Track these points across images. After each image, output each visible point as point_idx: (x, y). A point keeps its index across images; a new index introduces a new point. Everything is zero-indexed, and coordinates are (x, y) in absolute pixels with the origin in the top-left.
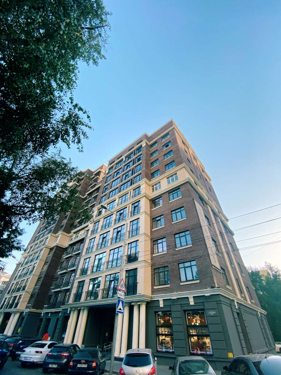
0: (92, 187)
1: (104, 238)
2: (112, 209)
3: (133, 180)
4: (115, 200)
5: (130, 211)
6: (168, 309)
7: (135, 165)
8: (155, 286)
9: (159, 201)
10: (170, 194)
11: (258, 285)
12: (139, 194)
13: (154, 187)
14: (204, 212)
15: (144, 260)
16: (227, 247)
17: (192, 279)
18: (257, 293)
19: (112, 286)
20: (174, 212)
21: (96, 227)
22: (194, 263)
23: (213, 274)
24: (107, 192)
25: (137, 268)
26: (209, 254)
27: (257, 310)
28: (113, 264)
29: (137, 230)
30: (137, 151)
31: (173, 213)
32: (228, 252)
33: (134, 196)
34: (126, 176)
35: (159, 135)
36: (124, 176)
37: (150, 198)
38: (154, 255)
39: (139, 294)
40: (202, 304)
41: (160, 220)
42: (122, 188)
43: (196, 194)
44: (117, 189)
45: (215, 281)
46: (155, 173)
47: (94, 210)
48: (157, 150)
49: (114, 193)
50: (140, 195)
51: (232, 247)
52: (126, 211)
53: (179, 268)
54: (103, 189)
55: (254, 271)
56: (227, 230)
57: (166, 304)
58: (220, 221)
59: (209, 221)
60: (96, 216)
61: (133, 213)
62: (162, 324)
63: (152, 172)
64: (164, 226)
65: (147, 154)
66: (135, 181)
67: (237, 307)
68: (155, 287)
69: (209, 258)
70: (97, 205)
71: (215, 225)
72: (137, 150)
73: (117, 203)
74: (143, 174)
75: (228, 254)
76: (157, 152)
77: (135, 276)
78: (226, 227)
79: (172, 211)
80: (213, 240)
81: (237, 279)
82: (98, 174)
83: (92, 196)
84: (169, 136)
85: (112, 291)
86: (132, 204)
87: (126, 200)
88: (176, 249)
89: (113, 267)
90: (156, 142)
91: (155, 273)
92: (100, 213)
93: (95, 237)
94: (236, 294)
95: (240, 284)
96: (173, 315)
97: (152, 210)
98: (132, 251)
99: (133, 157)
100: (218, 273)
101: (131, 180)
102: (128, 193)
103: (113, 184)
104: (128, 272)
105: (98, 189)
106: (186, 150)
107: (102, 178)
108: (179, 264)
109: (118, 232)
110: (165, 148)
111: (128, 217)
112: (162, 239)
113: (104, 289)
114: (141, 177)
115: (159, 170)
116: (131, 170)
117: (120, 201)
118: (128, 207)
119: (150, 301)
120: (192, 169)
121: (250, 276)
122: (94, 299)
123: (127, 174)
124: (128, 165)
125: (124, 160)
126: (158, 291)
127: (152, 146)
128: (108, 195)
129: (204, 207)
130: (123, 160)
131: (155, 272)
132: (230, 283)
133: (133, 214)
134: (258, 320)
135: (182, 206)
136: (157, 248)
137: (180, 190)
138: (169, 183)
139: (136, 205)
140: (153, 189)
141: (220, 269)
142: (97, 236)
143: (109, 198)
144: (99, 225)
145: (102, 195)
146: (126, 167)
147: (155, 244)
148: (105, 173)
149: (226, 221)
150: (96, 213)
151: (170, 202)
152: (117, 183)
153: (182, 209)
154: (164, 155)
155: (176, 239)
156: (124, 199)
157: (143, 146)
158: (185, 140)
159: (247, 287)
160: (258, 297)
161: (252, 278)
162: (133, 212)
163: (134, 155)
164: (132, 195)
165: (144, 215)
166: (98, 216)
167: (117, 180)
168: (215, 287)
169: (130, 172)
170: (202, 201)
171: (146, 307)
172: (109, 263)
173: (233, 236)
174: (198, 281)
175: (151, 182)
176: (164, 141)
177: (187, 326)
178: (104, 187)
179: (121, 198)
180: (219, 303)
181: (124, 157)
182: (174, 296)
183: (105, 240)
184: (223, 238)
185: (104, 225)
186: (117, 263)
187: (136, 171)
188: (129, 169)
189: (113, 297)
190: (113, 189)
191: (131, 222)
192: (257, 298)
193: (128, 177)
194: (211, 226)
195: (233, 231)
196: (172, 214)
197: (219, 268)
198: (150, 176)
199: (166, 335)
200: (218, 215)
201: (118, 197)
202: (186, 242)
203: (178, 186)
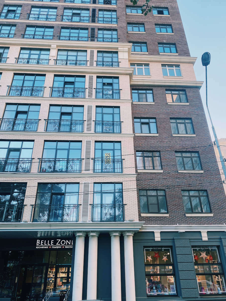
1: (17, 113)
3: (96, 31)
5: (95, 86)
7: (99, 6)
8: (145, 213)
9: (146, 94)
10: (167, 92)
13: (136, 67)
20: (174, 121)
34: (73, 14)
41: (147, 123)
46: (135, 45)
57: (164, 238)
61: (101, 93)
63: (132, 40)
64: (157, 135)
66: (100, 36)
73: (55, 58)
79: (171, 118)
86: (98, 77)
91: (139, 195)
101: (90, 30)
110: (155, 13)
113: (35, 206)
115: (145, 43)
118: (87, 77)
123: (75, 11)
128: (21, 28)
135: (189, 116)
138: (165, 73)
151: (168, 103)
154: (155, 25)
162: (100, 90)
164: (95, 59)
174: (212, 215)
182: (182, 228)
187: (101, 19)
191: (96, 107)
193: (80, 20)
203: (177, 86)
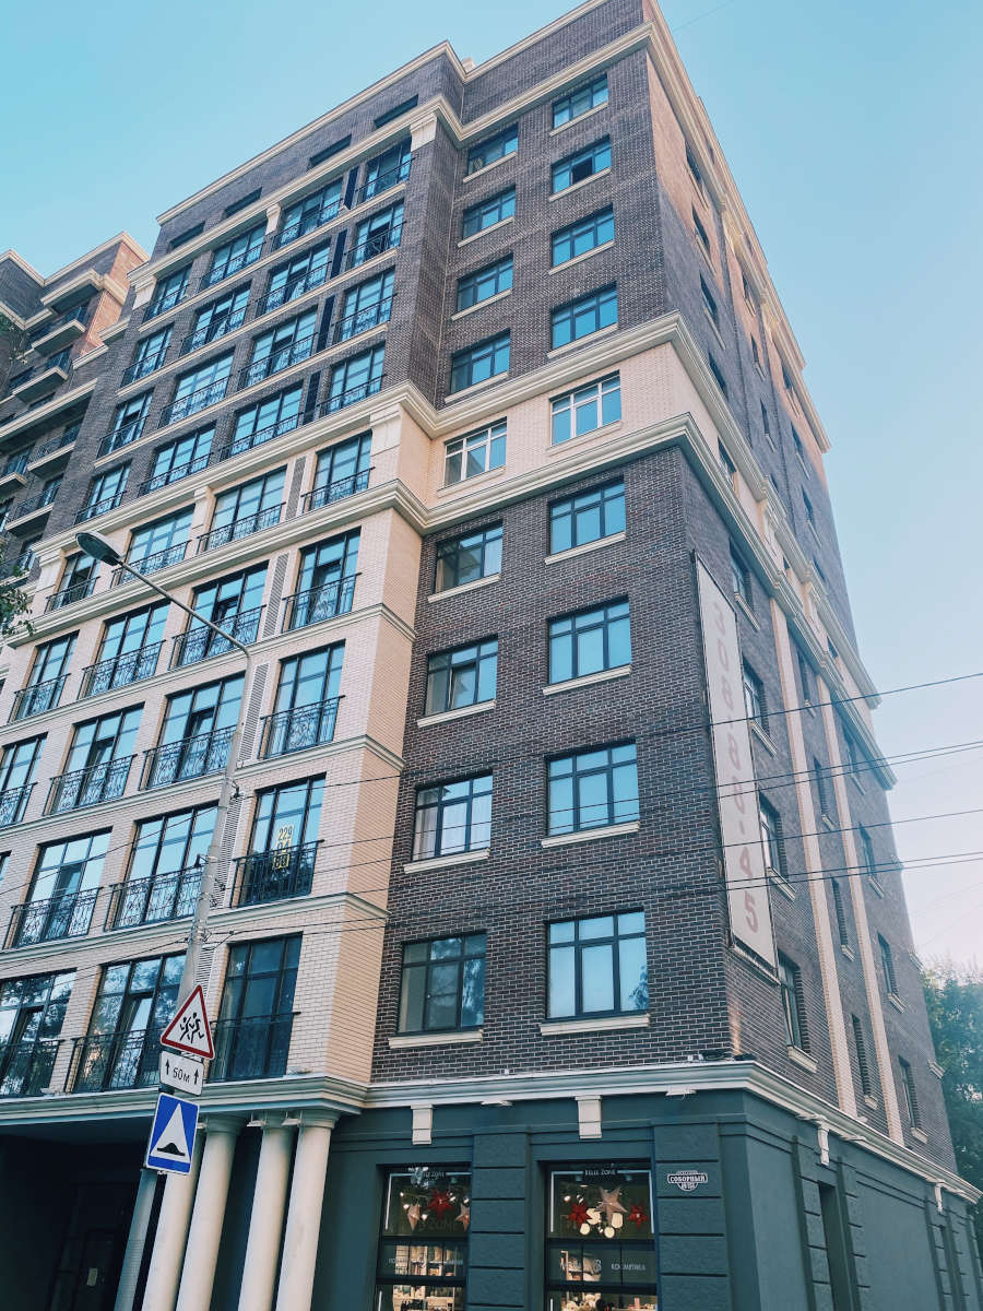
0: (33, 398)
1: (98, 746)
2: (164, 563)
3: (323, 380)
4: (190, 509)
5: (287, 590)
6: (460, 1156)
7: (346, 277)
8: (398, 1034)
9: (481, 547)
10: (556, 512)
11: (970, 1057)
12: (355, 487)
13: (465, 450)
14: (740, 641)
15: (347, 894)
16: (841, 847)
17: (611, 1006)
18: (949, 1096)
19: (140, 1022)
20: (566, 626)
21: (52, 672)
22: (633, 923)
23: (728, 988)
24: (135, 445)
25: (300, 935)
26: (729, 877)
27: (930, 1179)
28: (154, 901)
29: (321, 712)
30: (373, 177)
31: (557, 629)
32: (841, 873)
33: (320, 496)
34: (276, 347)
35: (541, 75)
36: (264, 348)
37: (426, 525)
38: (409, 869)
39: (300, 1073)
40: (642, 1135)
41: (472, 665)
42: (243, 431)
43: (720, 527)
44: (209, 435)
45: (735, 1023)
46: (475, 356)
47: (38, 559)
48: (513, 188)
49: (186, 458)
50: (360, 496)
51: (868, 852)
52: (261, 592)
53: (548, 947)
54: (107, 417)
55: (961, 983)
56: (858, 752)
57: (444, 1131)
58: (826, 698)
59: (760, 699)
60: (52, 604)
61: (304, 609)
62: (413, 1225)
63: (462, 344)
64: (491, 705)
65: (439, 204)
66: (337, 390)
67: (825, 1159)
68: (395, 1043)
69: (725, 900)
70: (61, 528)
71: (795, 720)
72: (371, 166)
73: (203, 530)
74: (397, 351)
75: (835, 885)
76: (509, 208)
77: (285, 980)
78: (852, 736)
79: (551, 621)
80: (764, 804)
81: (856, 1021)
82: (82, 302)
83: (27, 460)
84: (601, 100)
85: (137, 1053)
86: (305, 551)
87: (265, 518)
88: (546, 843)
89: (150, 917)
90: (507, 131)
91: (403, 966)
92: (78, 584)
93: (43, 736)
94: (833, 1097)
95: (866, 1044)
96: (476, 1185)
97: (431, 599)
98: (276, 834)
99: (338, 216)
100: (756, 981)
101: (307, 384)
102: (283, 469)
103: (180, 395)
104: (243, 952)
105: (74, 413)
106: (704, 222)
107: (107, 342)
108: (547, 924)
109: (195, 718)
110: (564, 184)
111: (270, 628)
112: (471, 777)
113: (86, 1039)
114: (377, 371)
115: (507, 333)
116: (313, 309)
117: (224, 519)
118: (272, 566)
119: (358, 1113)
120: (720, 358)
121: (931, 1010)
122: (23, 1094)
123: (282, 335)
124: (294, 271)
125: (272, 226)
126: (415, 1061)
127: (479, 149)
128: (140, 466)
129: (753, 610)
130: (265, 223)
131: (406, 962)
132: (814, 1039)
133: (301, 615)
134: (929, 1225)
135: (618, 591)
136: (432, 825)
137: (622, 495)
138: (558, 434)
139: (329, 555)
140: (454, 464)
141: (773, 964)
142: (58, 731)
143: (144, 490)
144: (70, 659)
145: (99, 463)
146: (280, 280)
147: (425, 807)
148: (126, 308)
149: (860, 705)
150: (50, 578)
151: (549, 560)
152: (209, 387)
153: (615, 612)
154: (554, 236)
155: (553, 784)
156: (252, 508)
157: (415, 146)
158: (711, 151)
159: (903, 1064)
160: (950, 1113)
161: (944, 1018)
162: (304, 599)
163: (348, 203)
164: (305, 488)
165: (376, 623)
166: (66, 601)
167: (211, 369)
168: (729, 1055)
169: (310, 325)
170: (744, 571)
171: (333, 1142)
172: (130, 899)
173: (888, 792)
174: (643, 1021)
175: (445, 412)
176: (569, 133)
177: (550, 1243)
178: (119, 407)
179: (231, 501)
180: (732, 1132)
181: (270, 205)
182: (500, 1090)
183: (106, 758)
184: (828, 797)
185: (106, 668)
186: (176, 901)
187: (348, 324)
188: (299, 299)
189: (139, 1082)
190: (177, 425)
191: (284, 662)
192: (943, 1118)
193: (290, 360)
194: (765, 727)
195: (889, 762)
196: (549, 638)
197: (770, 958)
198: (447, 368)
199: (432, 1284)
200: (823, 665)
201: (211, 487)
202: (611, 803)
203: (614, 465)
